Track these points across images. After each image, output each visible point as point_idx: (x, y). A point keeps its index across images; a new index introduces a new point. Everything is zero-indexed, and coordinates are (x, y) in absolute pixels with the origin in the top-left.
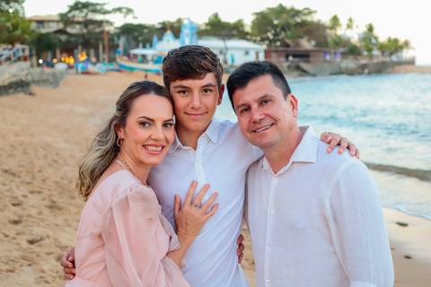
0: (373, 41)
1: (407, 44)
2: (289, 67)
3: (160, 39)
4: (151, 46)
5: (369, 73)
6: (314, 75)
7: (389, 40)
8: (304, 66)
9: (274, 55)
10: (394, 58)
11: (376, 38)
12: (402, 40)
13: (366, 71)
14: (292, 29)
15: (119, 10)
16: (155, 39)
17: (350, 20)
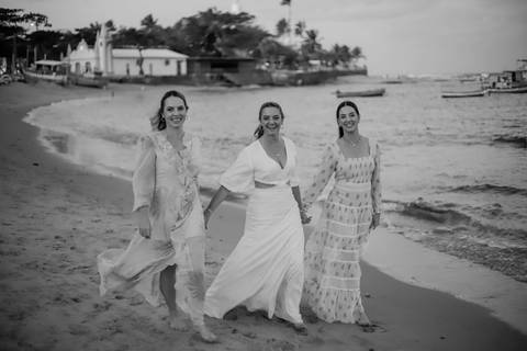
0: (316, 49)
1: (357, 52)
2: (212, 77)
3: (74, 48)
4: (65, 55)
5: (303, 84)
6: (239, 86)
7: (337, 48)
8: (228, 76)
9: (197, 65)
10: (340, 67)
11: (319, 46)
12: (351, 48)
13: (300, 82)
14: (224, 36)
15: (30, 17)
16: (69, 49)
17: (299, 25)
